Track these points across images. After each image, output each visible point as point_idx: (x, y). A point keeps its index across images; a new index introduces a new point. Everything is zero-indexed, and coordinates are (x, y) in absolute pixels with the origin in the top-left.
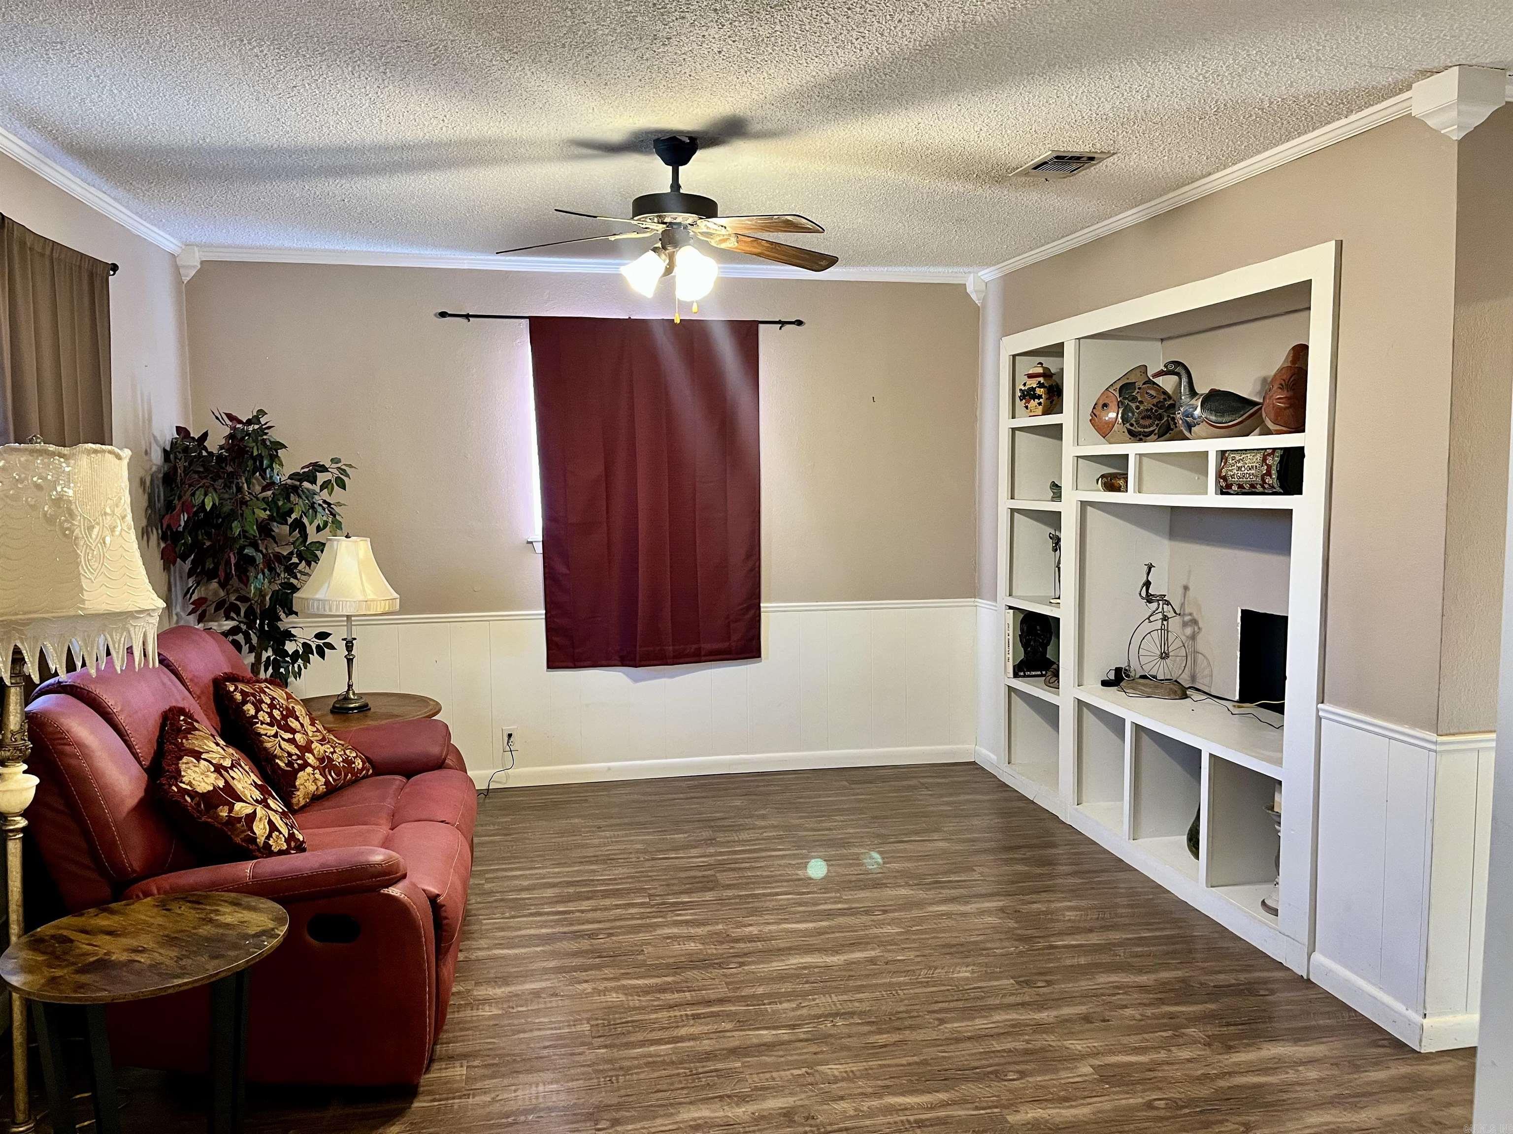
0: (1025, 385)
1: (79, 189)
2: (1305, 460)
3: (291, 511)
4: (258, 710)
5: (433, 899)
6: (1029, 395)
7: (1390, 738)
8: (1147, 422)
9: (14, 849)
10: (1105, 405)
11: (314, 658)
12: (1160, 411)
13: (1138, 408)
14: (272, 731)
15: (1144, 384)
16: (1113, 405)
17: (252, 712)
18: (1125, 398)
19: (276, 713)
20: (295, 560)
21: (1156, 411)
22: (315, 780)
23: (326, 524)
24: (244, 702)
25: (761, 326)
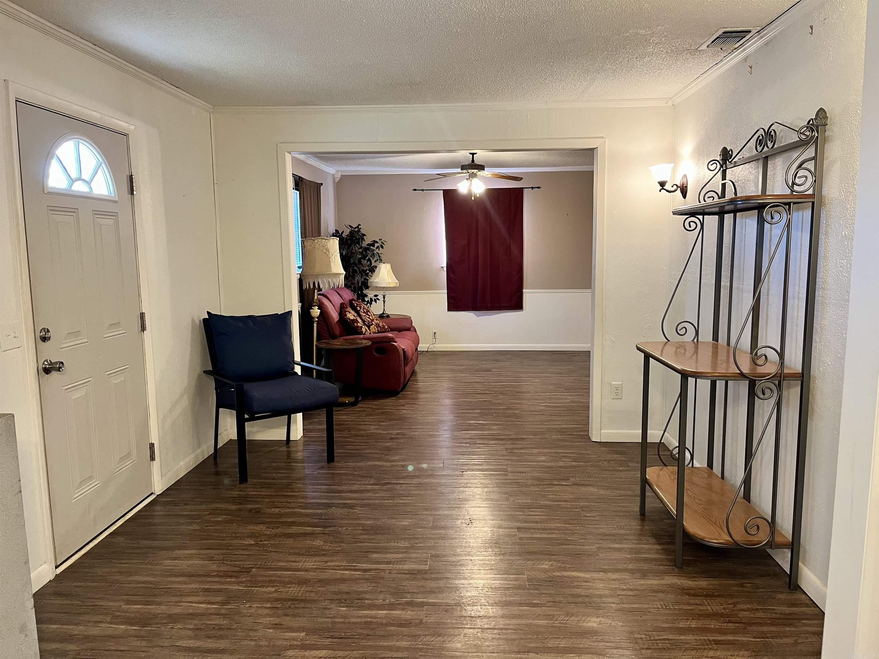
1: (313, 163)
3: (367, 256)
4: (360, 309)
5: (403, 350)
9: (315, 325)
11: (374, 303)
14: (364, 314)
17: (359, 309)
19: (365, 310)
20: (368, 272)
22: (375, 329)
23: (377, 260)
24: (357, 306)
25: (523, 189)
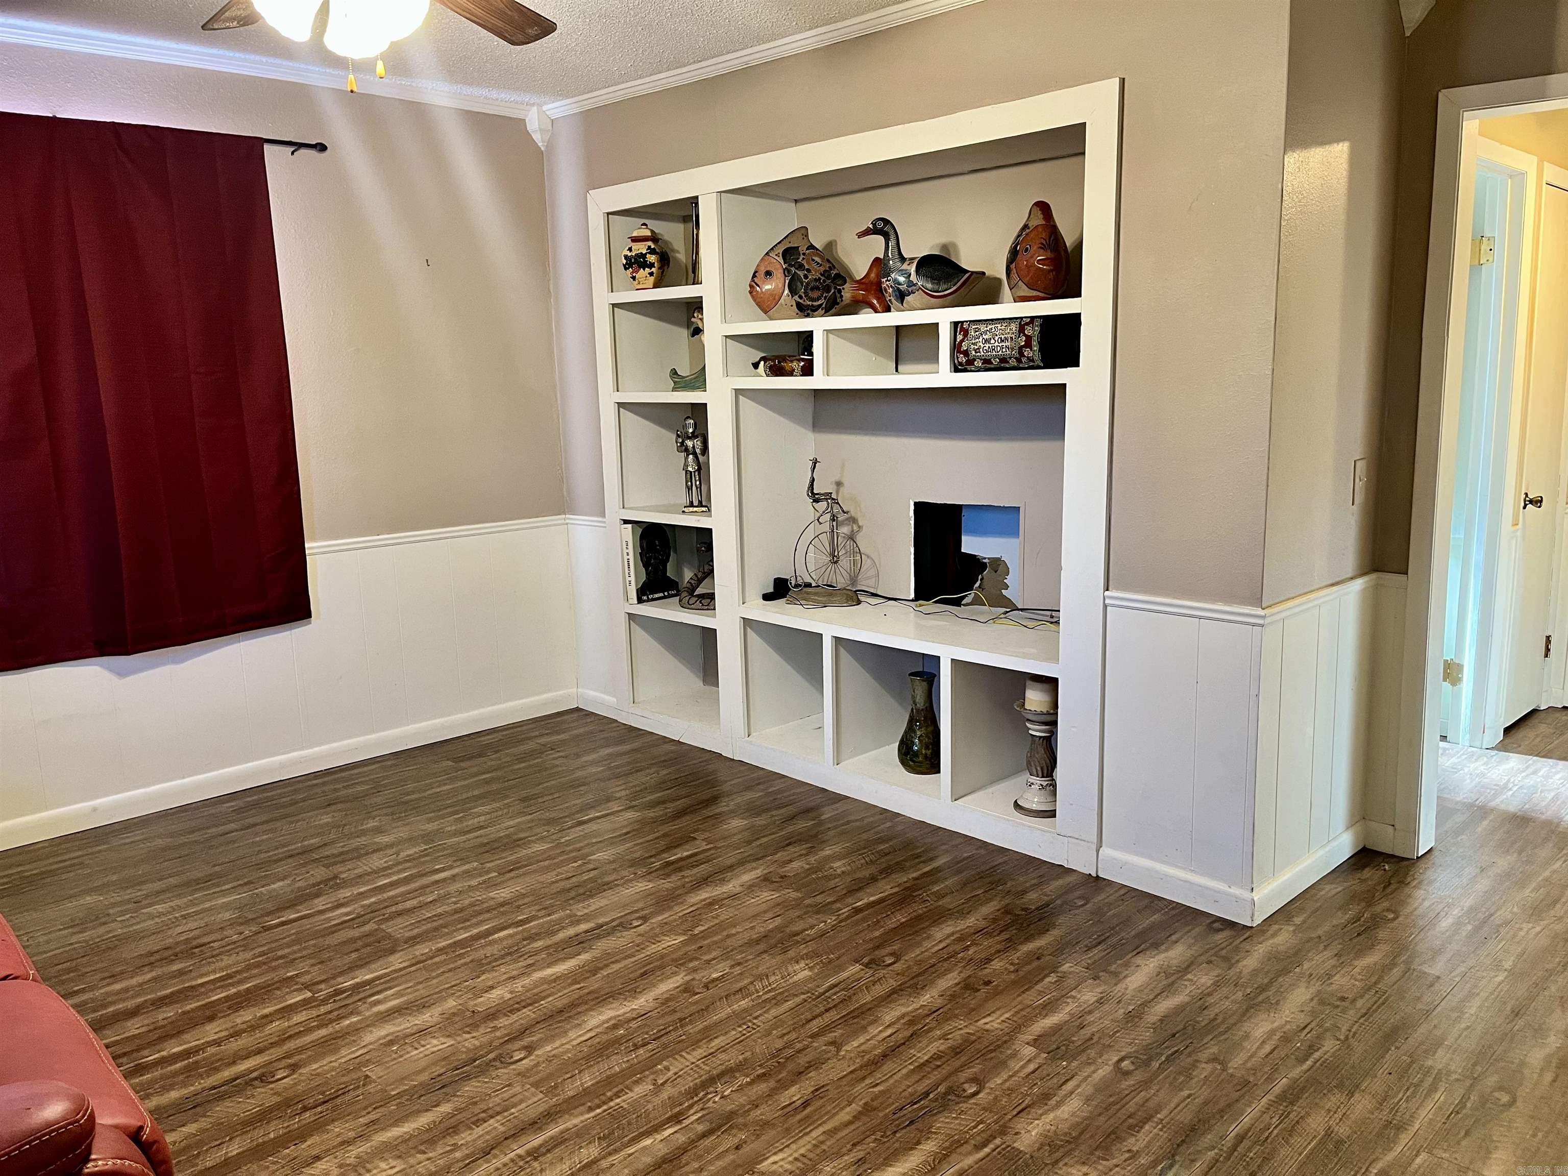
0: (630, 249)
2: (1082, 328)
6: (635, 263)
7: (1200, 618)
8: (815, 294)
10: (768, 273)
12: (828, 282)
13: (806, 277)
15: (807, 249)
16: (778, 274)
18: (790, 265)
21: (824, 281)
25: (267, 147)
